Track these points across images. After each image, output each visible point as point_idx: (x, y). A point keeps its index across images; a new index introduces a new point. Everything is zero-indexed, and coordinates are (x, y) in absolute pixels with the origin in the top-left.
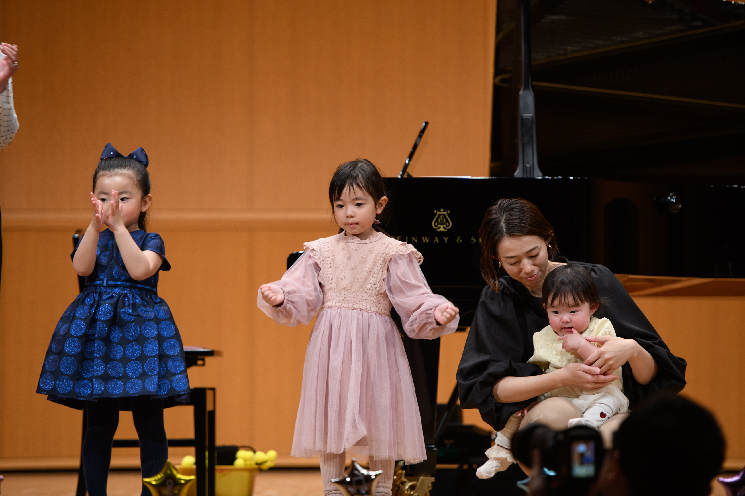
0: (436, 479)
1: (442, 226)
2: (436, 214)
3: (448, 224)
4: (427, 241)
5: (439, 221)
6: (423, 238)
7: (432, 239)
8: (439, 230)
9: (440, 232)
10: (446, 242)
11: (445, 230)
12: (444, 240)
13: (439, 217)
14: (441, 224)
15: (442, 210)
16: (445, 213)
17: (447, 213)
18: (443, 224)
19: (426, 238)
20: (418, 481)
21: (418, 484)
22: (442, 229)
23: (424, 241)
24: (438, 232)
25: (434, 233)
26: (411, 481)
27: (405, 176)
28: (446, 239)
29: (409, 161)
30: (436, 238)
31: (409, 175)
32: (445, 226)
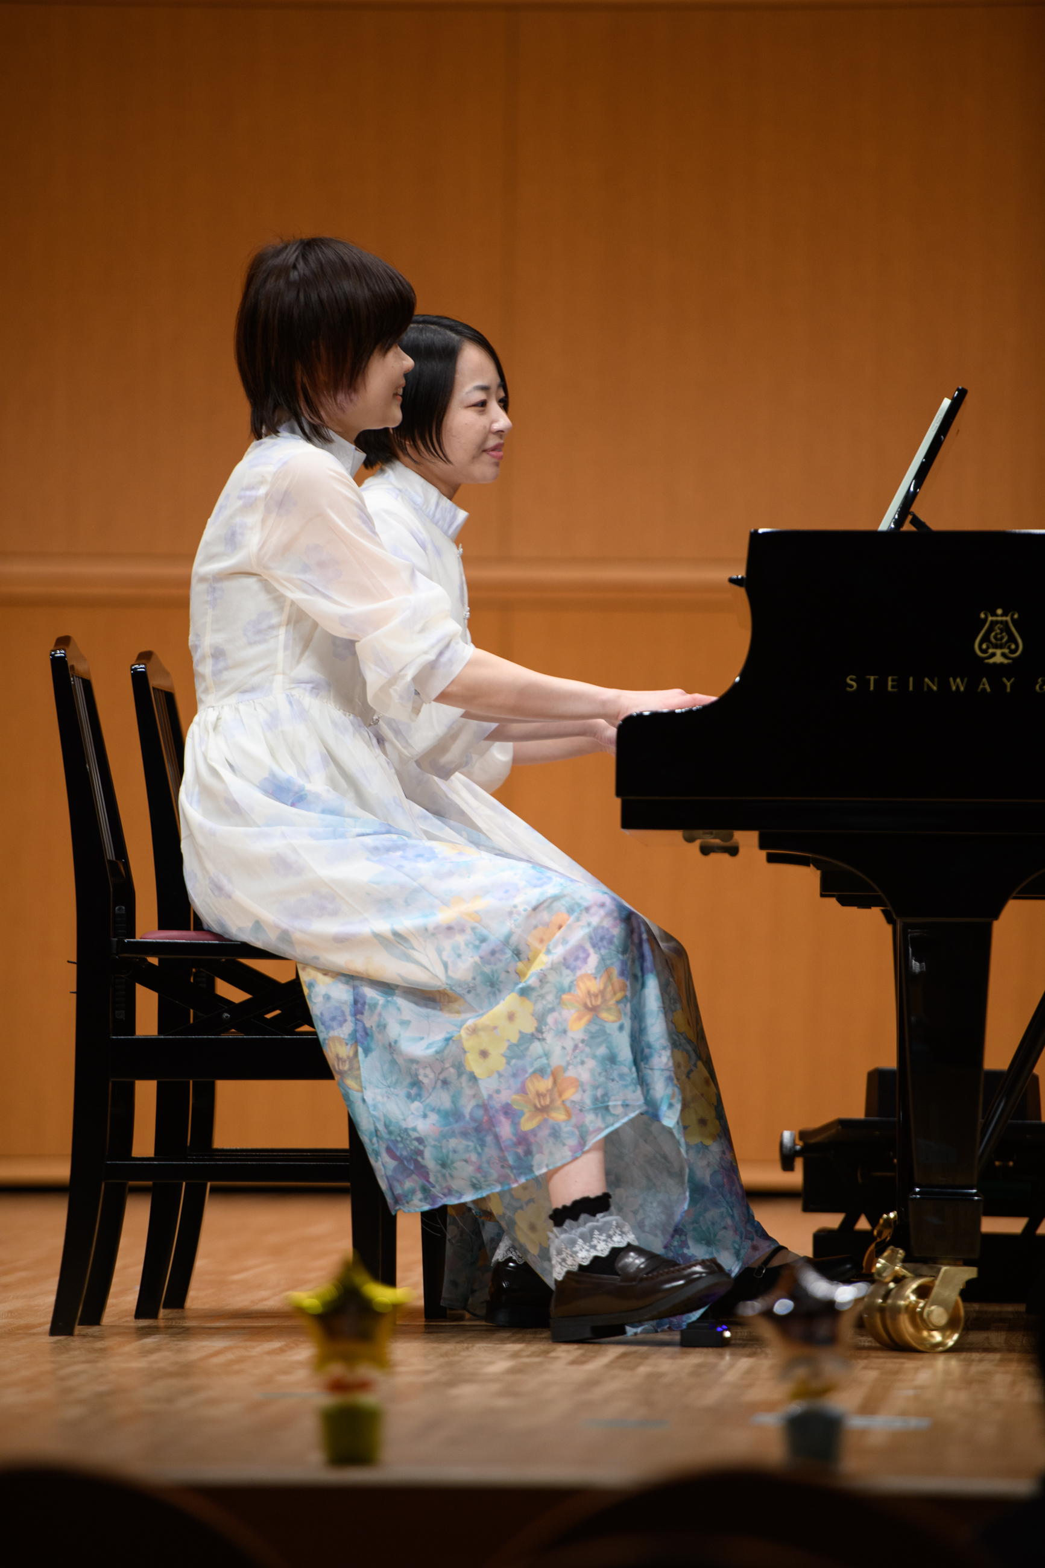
0: (979, 1272)
1: (999, 652)
2: (986, 620)
3: (1013, 646)
4: (962, 689)
5: (993, 640)
6: (951, 679)
7: (973, 684)
8: (991, 661)
9: (995, 664)
10: (1008, 690)
11: (1006, 661)
12: (1005, 686)
13: (991, 629)
14: (996, 647)
15: (1000, 611)
16: (1008, 618)
17: (1014, 620)
18: (1001, 647)
19: (958, 680)
20: (935, 1277)
21: (937, 1282)
22: (998, 659)
23: (954, 688)
24: (988, 664)
25: (978, 668)
26: (918, 1276)
27: (907, 527)
28: (1008, 684)
29: (919, 489)
30: (984, 680)
31: (916, 521)
32: (1006, 651)
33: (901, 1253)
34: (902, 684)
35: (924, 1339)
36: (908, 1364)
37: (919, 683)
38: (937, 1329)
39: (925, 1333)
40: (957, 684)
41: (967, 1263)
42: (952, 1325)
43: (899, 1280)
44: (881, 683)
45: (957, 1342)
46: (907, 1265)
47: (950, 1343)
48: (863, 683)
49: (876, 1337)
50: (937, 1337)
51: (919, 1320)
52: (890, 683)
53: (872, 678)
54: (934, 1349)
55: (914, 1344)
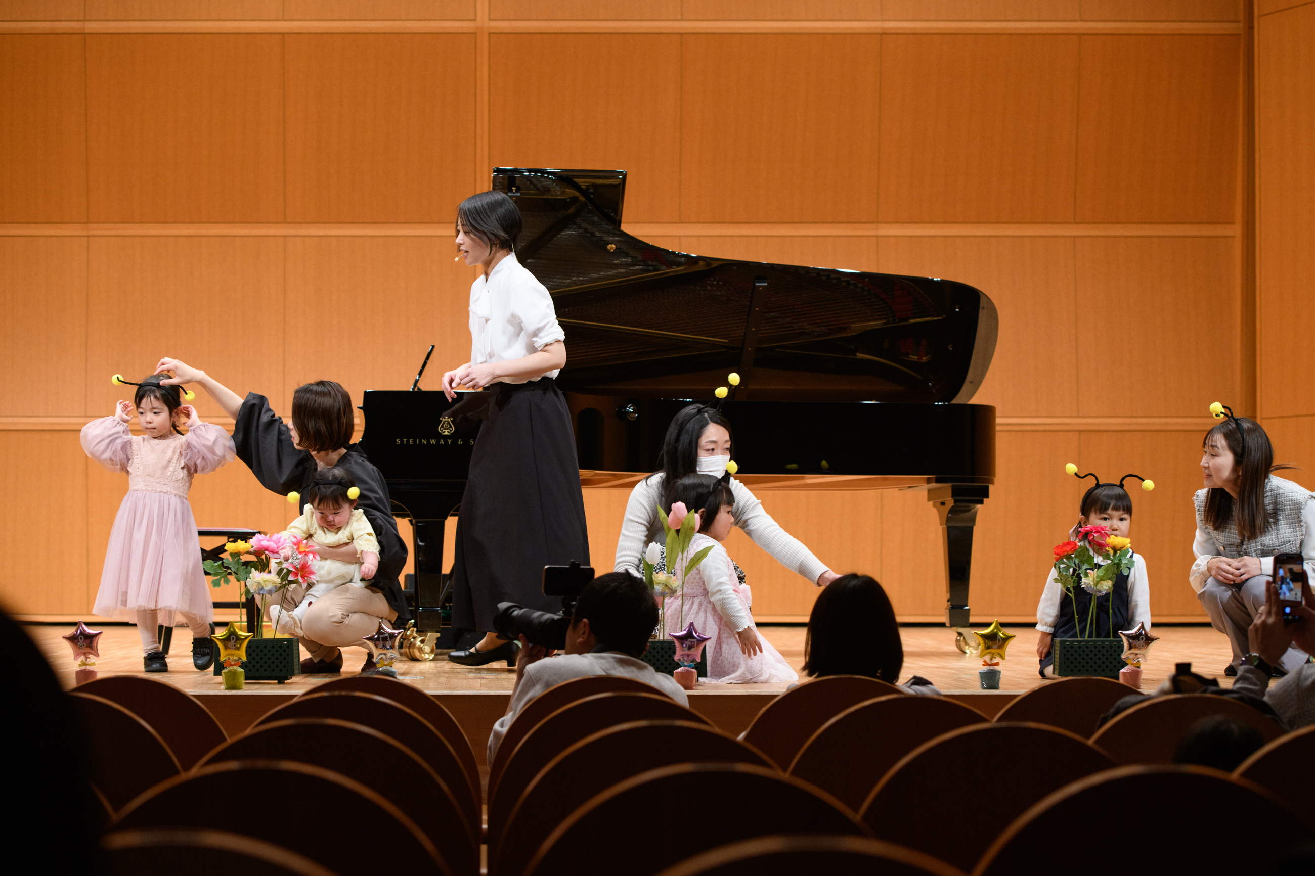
0: (441, 635)
1: (446, 431)
2: (442, 420)
3: (451, 429)
4: (434, 443)
5: (444, 427)
6: (431, 440)
7: (438, 442)
8: (444, 434)
9: (445, 435)
10: (450, 443)
11: (449, 434)
12: (448, 442)
13: (443, 423)
14: (445, 429)
15: (446, 417)
16: (449, 420)
17: (451, 420)
18: (447, 429)
19: (433, 440)
20: (426, 637)
21: (427, 638)
22: (446, 433)
23: (432, 443)
25: (440, 436)
26: (421, 636)
27: (416, 390)
28: (450, 441)
29: (419, 377)
30: (442, 440)
31: (418, 389)
32: (449, 430)
33: (415, 629)
34: (415, 441)
35: (422, 657)
36: (417, 664)
37: (420, 441)
38: (427, 653)
39: (423, 655)
40: (433, 442)
41: (437, 632)
42: (432, 651)
43: (414, 638)
44: (408, 441)
45: (434, 657)
46: (418, 633)
47: (431, 658)
48: (402, 441)
49: (407, 657)
50: (427, 656)
51: (421, 650)
52: (411, 441)
53: (405, 440)
54: (426, 660)
55: (419, 658)
